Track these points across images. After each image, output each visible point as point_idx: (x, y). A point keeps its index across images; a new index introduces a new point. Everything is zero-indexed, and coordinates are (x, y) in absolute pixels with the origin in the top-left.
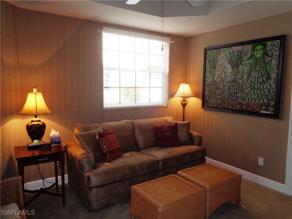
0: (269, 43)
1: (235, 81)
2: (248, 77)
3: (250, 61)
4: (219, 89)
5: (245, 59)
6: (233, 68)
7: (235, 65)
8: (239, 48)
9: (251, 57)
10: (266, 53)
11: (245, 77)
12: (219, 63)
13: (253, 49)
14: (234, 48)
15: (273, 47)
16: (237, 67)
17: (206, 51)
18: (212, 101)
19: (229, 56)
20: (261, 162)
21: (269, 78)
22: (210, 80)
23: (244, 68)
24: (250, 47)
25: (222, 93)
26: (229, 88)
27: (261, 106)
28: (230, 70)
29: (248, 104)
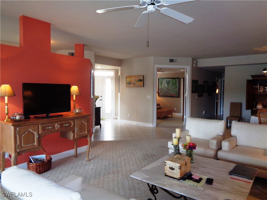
0: (176, 79)
1: (168, 88)
2: (172, 87)
3: (172, 83)
4: (163, 90)
5: (171, 82)
6: (167, 84)
7: (168, 83)
8: (169, 79)
9: (172, 82)
10: (175, 81)
11: (171, 87)
12: (163, 83)
13: (173, 80)
14: (168, 79)
15: (177, 80)
16: (169, 84)
17: (159, 79)
18: (161, 94)
19: (166, 81)
20: (175, 109)
21: (176, 88)
22: (160, 88)
23: (170, 85)
24: (172, 79)
25: (164, 91)
26: (166, 90)
27: (175, 94)
28: (167, 85)
29: (172, 94)
